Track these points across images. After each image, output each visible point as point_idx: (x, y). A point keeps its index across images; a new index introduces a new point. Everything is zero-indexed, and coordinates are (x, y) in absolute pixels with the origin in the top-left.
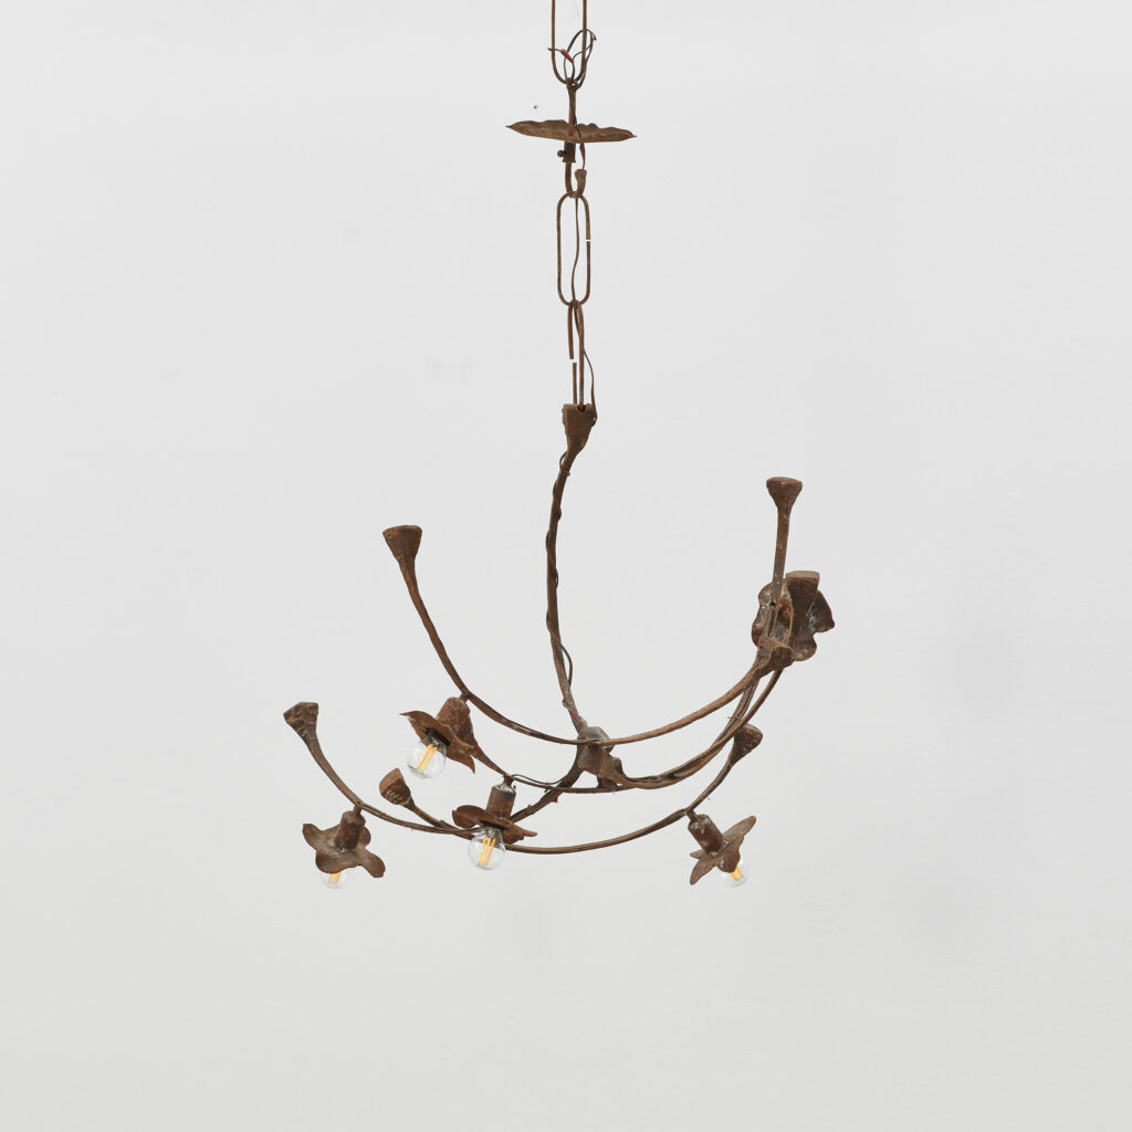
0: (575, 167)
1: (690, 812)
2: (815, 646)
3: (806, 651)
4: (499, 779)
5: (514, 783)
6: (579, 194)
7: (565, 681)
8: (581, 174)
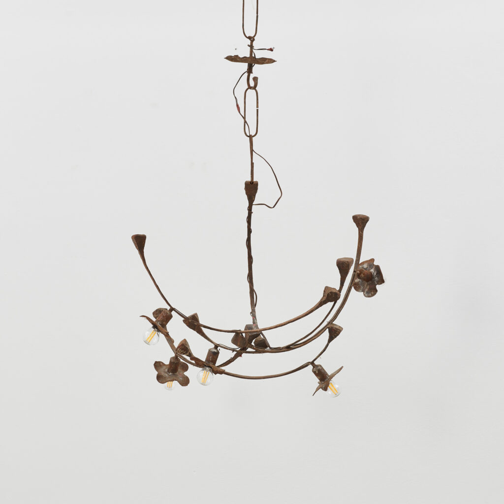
0: (252, 76)
1: (312, 363)
2: (377, 291)
3: (373, 293)
4: (213, 346)
5: (219, 348)
6: (255, 88)
7: (253, 304)
8: (255, 79)
